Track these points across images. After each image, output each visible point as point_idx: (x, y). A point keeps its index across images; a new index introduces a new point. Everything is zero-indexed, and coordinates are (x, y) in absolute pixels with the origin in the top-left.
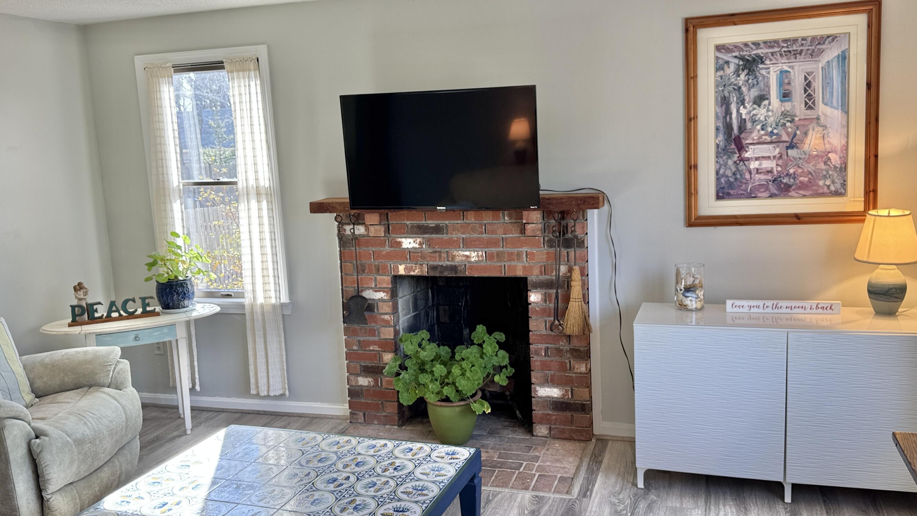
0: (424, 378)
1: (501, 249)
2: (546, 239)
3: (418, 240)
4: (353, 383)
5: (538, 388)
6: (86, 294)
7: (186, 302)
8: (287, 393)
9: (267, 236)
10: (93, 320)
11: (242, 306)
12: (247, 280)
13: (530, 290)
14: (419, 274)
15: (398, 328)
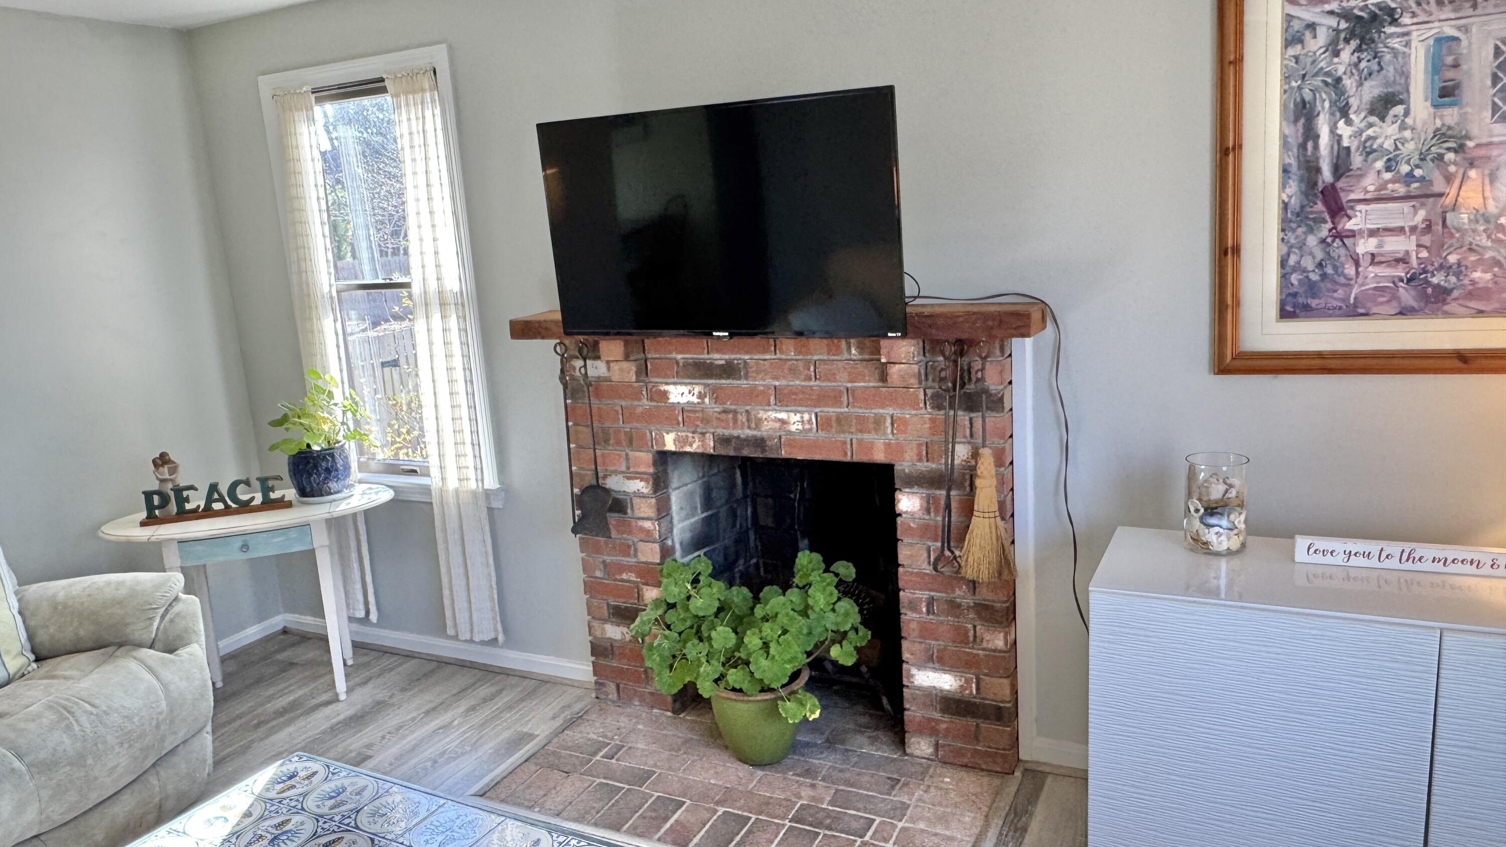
0: (694, 649)
1: (846, 410)
2: (929, 392)
3: (697, 389)
4: (598, 633)
5: (914, 671)
6: (174, 470)
8: (501, 638)
9: (459, 375)
11: (427, 490)
12: (432, 449)
13: (901, 490)
14: (700, 451)
15: (669, 542)
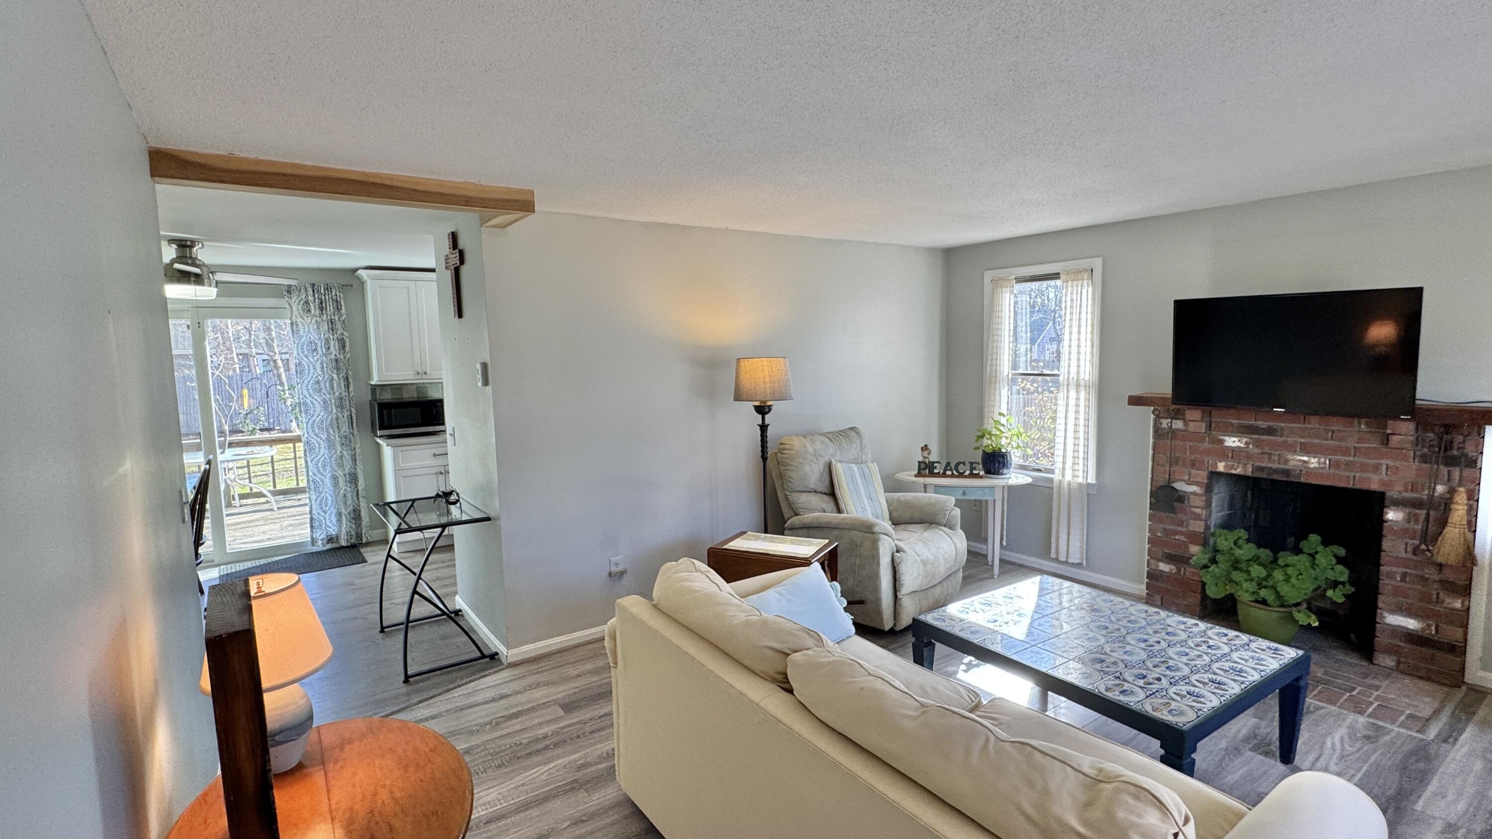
0: (1237, 576)
1: (1351, 459)
2: (1418, 453)
3: (1245, 440)
4: (1153, 567)
5: (1386, 614)
6: (929, 454)
7: (1005, 471)
8: (1084, 562)
9: (1082, 422)
10: (932, 474)
11: (1051, 480)
12: (1059, 460)
13: (1388, 507)
14: (1242, 473)
15: (1209, 522)
